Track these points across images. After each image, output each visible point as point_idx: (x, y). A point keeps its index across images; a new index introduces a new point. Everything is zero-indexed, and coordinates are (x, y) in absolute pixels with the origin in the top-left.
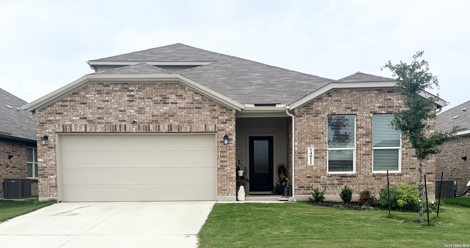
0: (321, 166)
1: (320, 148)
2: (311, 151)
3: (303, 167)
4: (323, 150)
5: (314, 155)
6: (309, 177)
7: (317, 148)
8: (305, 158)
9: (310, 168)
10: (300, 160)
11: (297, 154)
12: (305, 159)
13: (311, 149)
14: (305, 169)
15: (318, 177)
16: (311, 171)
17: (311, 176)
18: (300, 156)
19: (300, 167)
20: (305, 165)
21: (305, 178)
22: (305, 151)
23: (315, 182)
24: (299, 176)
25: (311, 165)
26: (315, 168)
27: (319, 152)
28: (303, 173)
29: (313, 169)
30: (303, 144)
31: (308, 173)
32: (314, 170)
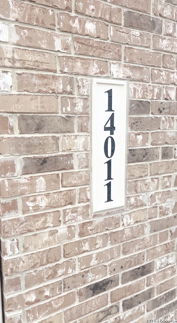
0: (158, 202)
1: (156, 90)
2: (110, 109)
3: (62, 229)
4: (169, 108)
5: (129, 135)
6: (97, 288)
7: (145, 90)
8: (75, 162)
9: (106, 225)
10: (41, 181)
11: (17, 134)
12: (76, 169)
13: (110, 92)
14: (77, 238)
15: (144, 270)
16: (109, 247)
17: (108, 276)
18: (42, 145)
19: (46, 238)
20: (74, 211)
21: (77, 303)
22: (74, 105)
23: (127, 305)
24: (37, 301)
25: (110, 205)
26: (132, 221)
27: (151, 115)
28: (66, 273)
29: (123, 231)
30: (58, 45)
31: (94, 262)
32: (128, 232)
